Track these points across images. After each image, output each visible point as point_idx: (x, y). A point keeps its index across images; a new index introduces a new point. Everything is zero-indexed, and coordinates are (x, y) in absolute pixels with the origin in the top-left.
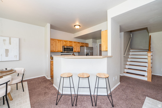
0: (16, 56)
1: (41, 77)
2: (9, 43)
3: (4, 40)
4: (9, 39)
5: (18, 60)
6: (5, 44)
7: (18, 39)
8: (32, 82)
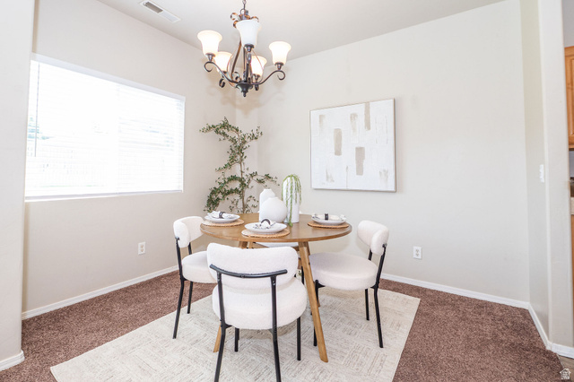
0: (386, 172)
1: (504, 308)
2: (364, 124)
3: (353, 117)
4: (364, 109)
5: (393, 189)
6: (354, 130)
7: (392, 101)
8: (439, 312)
